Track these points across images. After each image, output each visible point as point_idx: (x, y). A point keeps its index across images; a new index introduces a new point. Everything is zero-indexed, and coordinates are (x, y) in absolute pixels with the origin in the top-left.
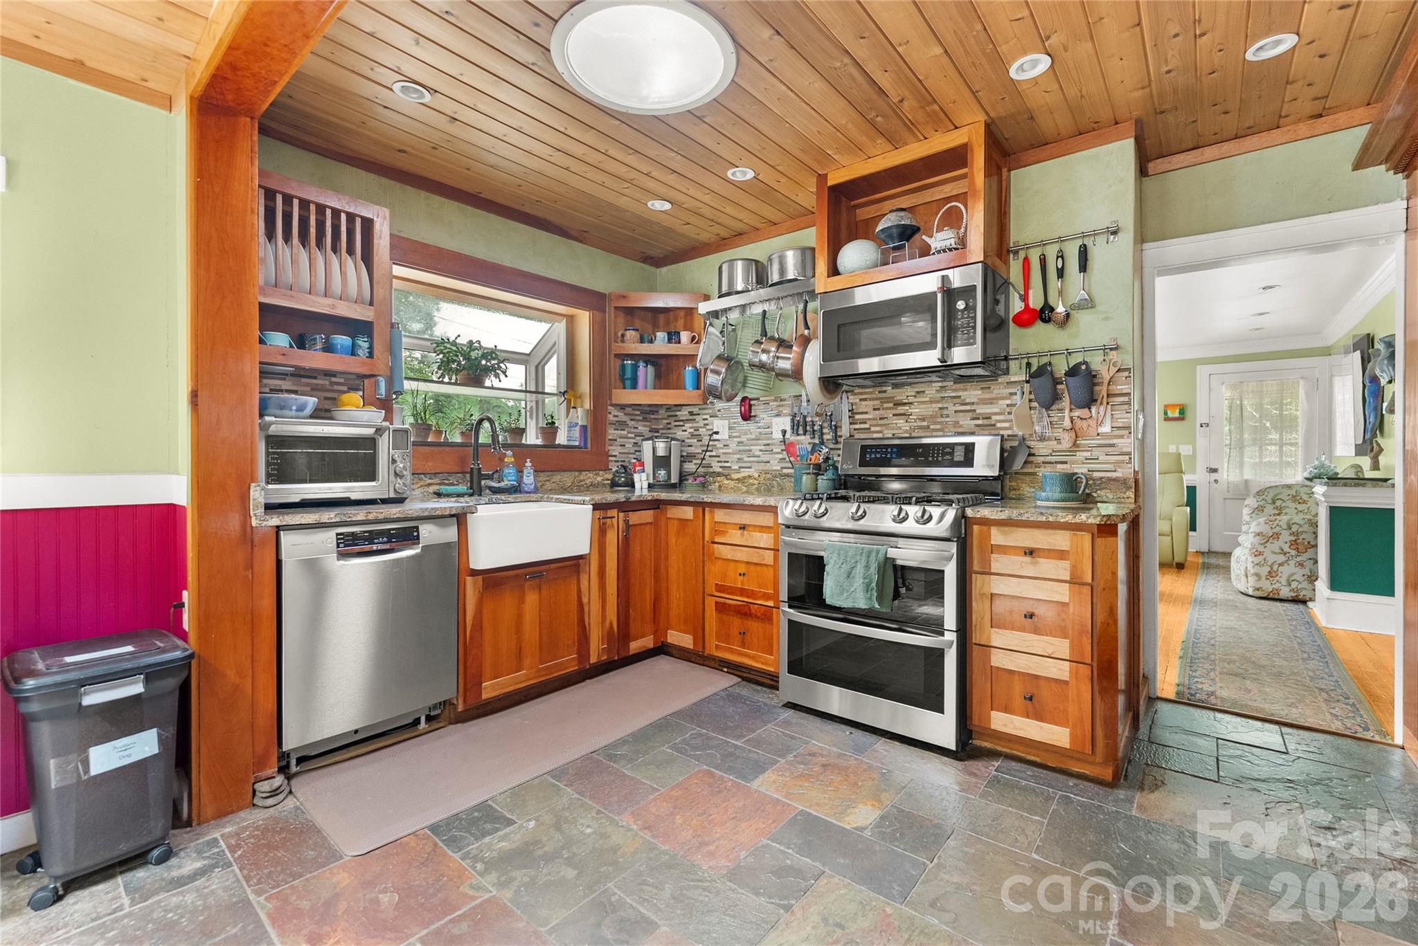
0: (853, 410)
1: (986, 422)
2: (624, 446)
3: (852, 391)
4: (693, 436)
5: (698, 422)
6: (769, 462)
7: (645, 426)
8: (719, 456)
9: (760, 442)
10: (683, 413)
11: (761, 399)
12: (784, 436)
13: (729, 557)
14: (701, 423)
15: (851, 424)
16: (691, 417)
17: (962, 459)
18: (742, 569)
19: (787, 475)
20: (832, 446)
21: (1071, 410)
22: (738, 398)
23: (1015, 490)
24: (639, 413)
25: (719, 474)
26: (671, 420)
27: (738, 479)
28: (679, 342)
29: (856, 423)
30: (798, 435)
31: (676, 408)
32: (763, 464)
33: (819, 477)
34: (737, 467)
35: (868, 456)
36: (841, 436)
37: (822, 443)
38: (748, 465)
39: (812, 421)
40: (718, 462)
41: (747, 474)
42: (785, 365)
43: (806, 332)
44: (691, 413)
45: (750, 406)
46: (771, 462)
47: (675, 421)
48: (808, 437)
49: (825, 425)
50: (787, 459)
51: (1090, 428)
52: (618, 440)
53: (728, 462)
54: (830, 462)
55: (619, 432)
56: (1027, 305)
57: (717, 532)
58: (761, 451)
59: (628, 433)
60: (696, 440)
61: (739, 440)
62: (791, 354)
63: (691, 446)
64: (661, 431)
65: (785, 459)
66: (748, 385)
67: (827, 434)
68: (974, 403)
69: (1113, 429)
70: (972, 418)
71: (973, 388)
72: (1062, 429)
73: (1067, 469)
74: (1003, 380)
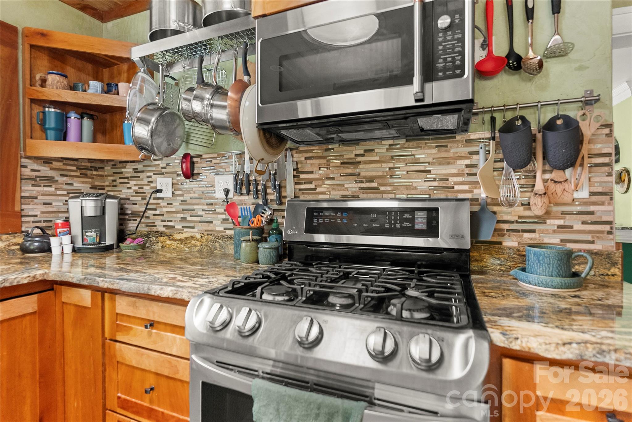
0: (297, 169)
1: (442, 184)
2: (50, 204)
3: (297, 149)
4: (137, 193)
5: (142, 179)
6: (212, 222)
7: (83, 182)
8: (163, 215)
9: (203, 201)
10: (128, 170)
11: (204, 156)
12: (227, 195)
13: (134, 363)
14: (146, 181)
15: (296, 183)
16: (136, 175)
17: (424, 227)
18: (151, 382)
19: (230, 237)
20: (276, 207)
21: (544, 172)
22: (179, 155)
23: (477, 261)
24: (74, 168)
25: (162, 234)
26: (117, 177)
27: (181, 240)
28: (118, 94)
29: (301, 183)
30: (241, 194)
31: (121, 165)
32: (206, 224)
33: (261, 245)
34: (180, 227)
35: (315, 220)
36: (285, 197)
37: (266, 203)
38: (191, 225)
39: (255, 180)
40: (162, 221)
41: (189, 235)
42: (220, 115)
43: (246, 78)
44: (136, 170)
45: (193, 163)
46: (214, 222)
47: (121, 178)
48: (251, 197)
49: (269, 184)
50: (230, 220)
51: (565, 193)
52: (39, 197)
53: (171, 221)
54: (274, 225)
55: (41, 189)
56: (490, 53)
57: (118, 328)
58: (203, 210)
59: (56, 189)
60: (140, 198)
61: (182, 198)
62: (226, 101)
63: (136, 204)
64: (107, 189)
65: (228, 220)
66: (191, 142)
67: (271, 194)
68: (428, 163)
69: (592, 194)
70: (426, 179)
71: (428, 146)
72: (533, 194)
73: (535, 239)
74: (462, 138)
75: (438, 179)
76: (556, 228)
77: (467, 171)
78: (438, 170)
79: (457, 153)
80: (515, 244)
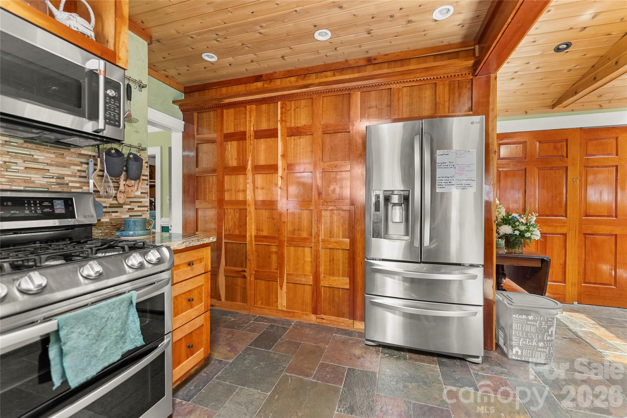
17: (63, 211)
21: (125, 181)
51: (132, 192)
68: (48, 164)
69: (142, 193)
70: (44, 176)
71: (47, 151)
72: (119, 192)
73: (118, 216)
74: (75, 151)
75: (55, 177)
76: (127, 210)
77: (78, 174)
78: (55, 171)
79: (71, 160)
80: (108, 220)
